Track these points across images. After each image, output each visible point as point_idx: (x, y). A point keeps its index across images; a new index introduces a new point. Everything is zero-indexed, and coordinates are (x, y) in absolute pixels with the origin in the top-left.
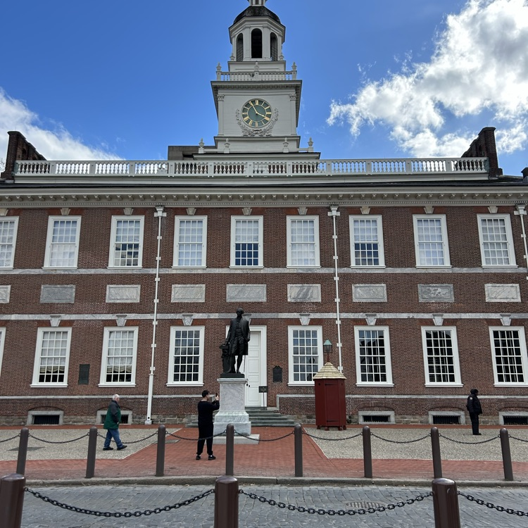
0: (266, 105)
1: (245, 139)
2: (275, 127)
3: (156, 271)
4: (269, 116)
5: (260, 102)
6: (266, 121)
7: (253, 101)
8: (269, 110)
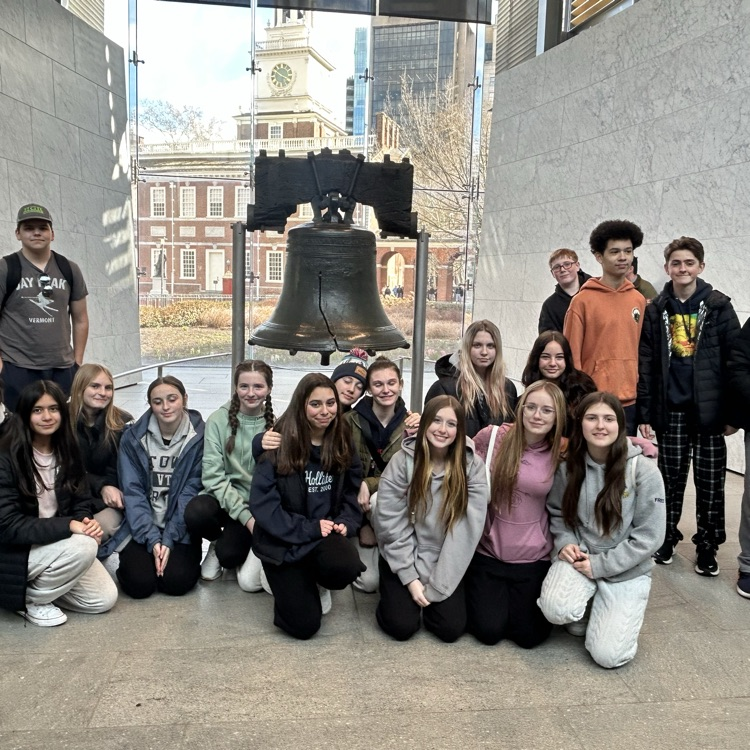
0: (288, 68)
1: (272, 99)
2: (295, 87)
3: (171, 219)
4: (290, 78)
5: (284, 65)
6: (288, 82)
7: (279, 66)
8: (290, 72)
